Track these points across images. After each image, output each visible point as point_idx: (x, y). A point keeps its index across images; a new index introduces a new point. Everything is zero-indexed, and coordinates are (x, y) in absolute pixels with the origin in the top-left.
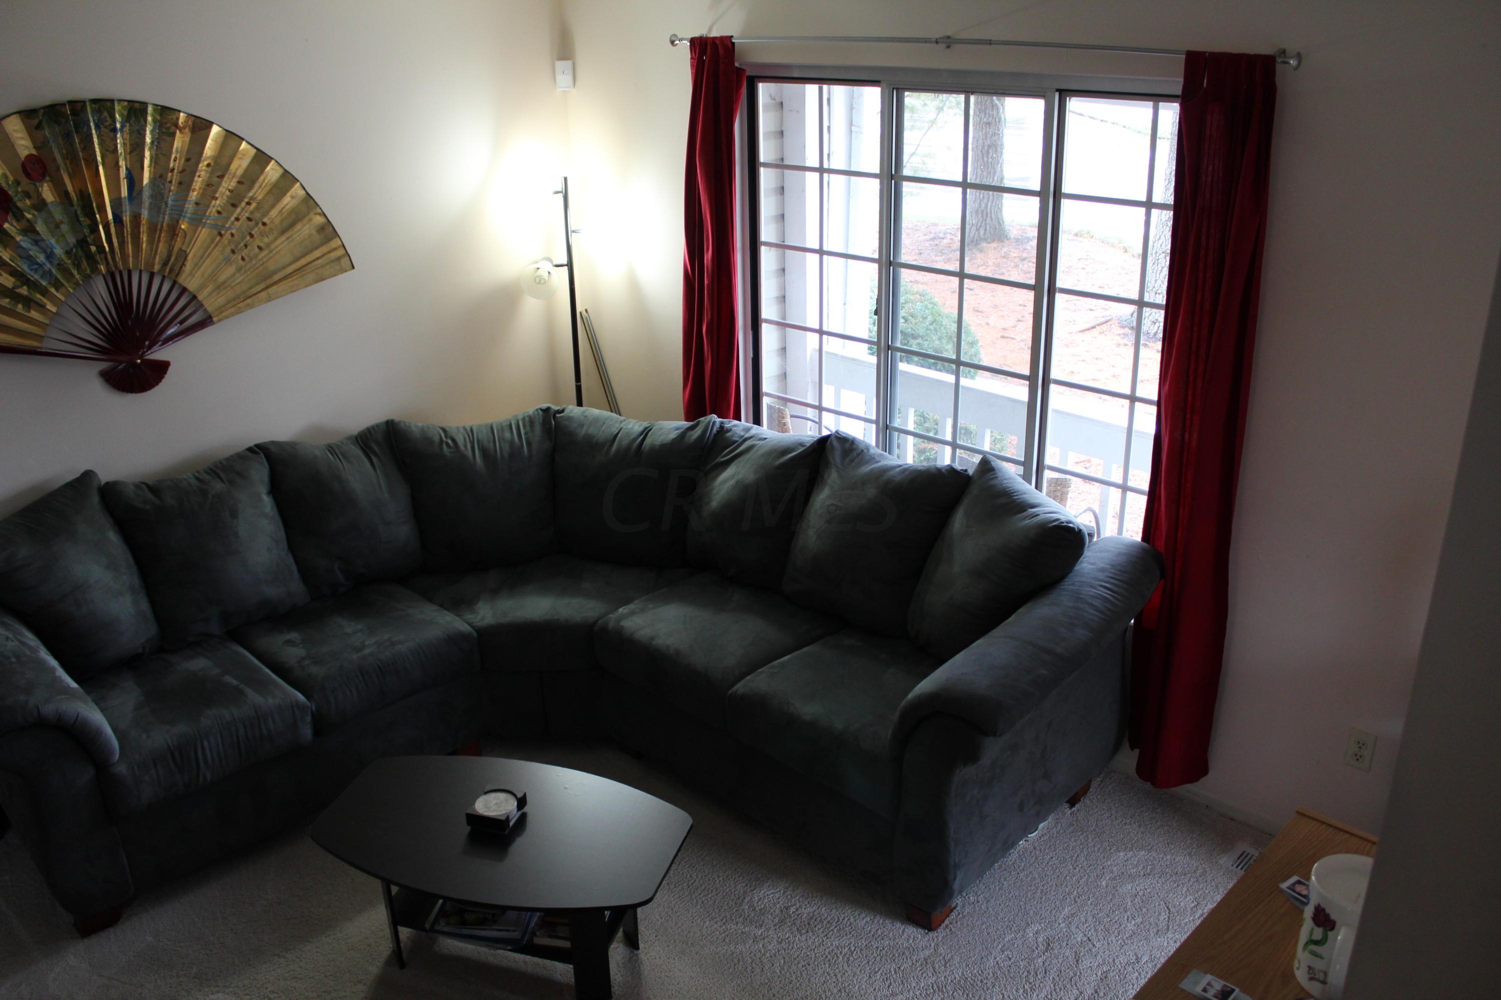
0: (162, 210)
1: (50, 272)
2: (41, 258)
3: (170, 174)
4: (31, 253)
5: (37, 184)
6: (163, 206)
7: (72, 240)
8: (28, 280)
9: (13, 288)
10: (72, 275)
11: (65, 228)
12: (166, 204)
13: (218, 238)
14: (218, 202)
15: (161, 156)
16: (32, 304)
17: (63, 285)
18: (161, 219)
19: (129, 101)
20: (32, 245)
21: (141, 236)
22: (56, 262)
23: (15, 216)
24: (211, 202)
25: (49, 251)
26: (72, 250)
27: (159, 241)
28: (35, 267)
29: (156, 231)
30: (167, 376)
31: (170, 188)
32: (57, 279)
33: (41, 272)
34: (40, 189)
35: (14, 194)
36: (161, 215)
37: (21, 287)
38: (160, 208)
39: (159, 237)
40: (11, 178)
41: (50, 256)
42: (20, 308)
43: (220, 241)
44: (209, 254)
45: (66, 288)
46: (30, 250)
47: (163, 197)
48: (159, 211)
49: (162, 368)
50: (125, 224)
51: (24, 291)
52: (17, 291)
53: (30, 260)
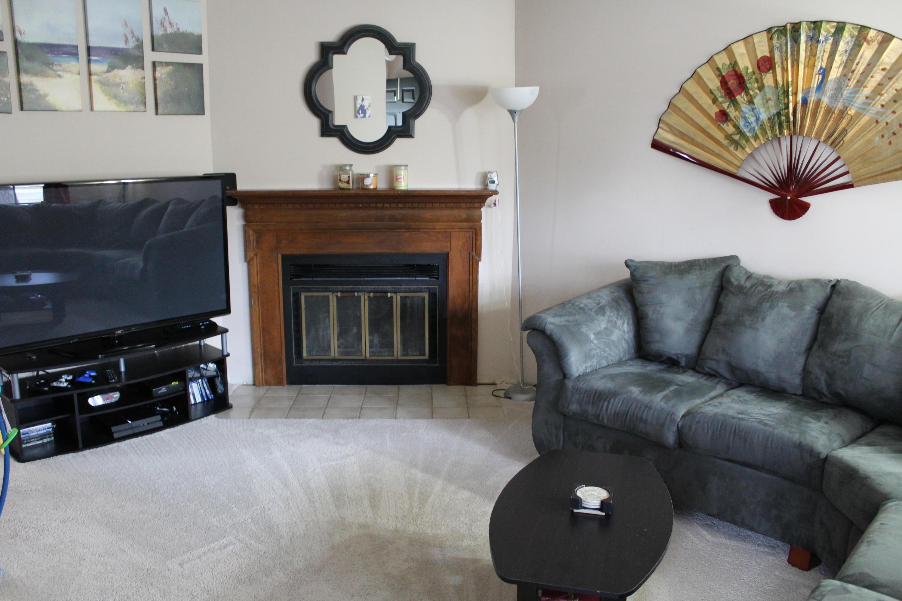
0: (838, 99)
1: (754, 128)
2: (752, 119)
3: (850, 74)
4: (747, 115)
5: (763, 74)
6: (840, 96)
7: (774, 111)
8: (741, 131)
9: (731, 134)
10: (766, 133)
11: (771, 103)
12: (842, 95)
13: (875, 124)
14: (883, 98)
15: (849, 61)
16: (739, 147)
17: (759, 138)
18: (835, 105)
19: (838, 22)
20: (749, 111)
21: (817, 115)
22: (760, 123)
23: (746, 93)
24: (877, 96)
25: (757, 116)
26: (771, 117)
27: (829, 120)
28: (747, 124)
29: (829, 113)
30: (806, 213)
31: (848, 84)
32: (756, 134)
33: (749, 128)
34: (763, 77)
35: (748, 79)
36: (836, 103)
37: (736, 134)
38: (837, 97)
39: (830, 118)
40: (750, 70)
41: (757, 119)
42: (732, 148)
43: (875, 127)
44: (864, 136)
45: (760, 140)
46: (747, 113)
47: (841, 90)
48: (836, 100)
49: (805, 207)
50: (808, 105)
51: (737, 137)
52: (733, 136)
53: (745, 120)
